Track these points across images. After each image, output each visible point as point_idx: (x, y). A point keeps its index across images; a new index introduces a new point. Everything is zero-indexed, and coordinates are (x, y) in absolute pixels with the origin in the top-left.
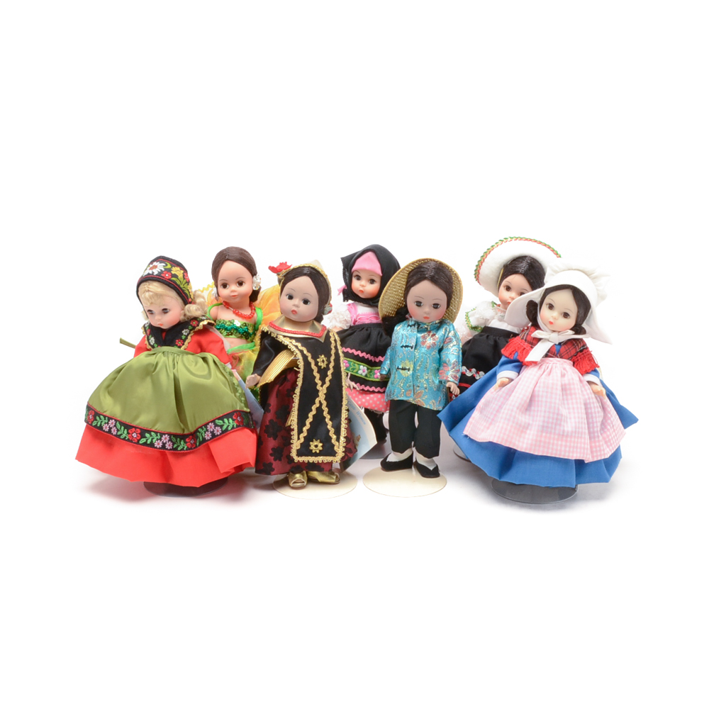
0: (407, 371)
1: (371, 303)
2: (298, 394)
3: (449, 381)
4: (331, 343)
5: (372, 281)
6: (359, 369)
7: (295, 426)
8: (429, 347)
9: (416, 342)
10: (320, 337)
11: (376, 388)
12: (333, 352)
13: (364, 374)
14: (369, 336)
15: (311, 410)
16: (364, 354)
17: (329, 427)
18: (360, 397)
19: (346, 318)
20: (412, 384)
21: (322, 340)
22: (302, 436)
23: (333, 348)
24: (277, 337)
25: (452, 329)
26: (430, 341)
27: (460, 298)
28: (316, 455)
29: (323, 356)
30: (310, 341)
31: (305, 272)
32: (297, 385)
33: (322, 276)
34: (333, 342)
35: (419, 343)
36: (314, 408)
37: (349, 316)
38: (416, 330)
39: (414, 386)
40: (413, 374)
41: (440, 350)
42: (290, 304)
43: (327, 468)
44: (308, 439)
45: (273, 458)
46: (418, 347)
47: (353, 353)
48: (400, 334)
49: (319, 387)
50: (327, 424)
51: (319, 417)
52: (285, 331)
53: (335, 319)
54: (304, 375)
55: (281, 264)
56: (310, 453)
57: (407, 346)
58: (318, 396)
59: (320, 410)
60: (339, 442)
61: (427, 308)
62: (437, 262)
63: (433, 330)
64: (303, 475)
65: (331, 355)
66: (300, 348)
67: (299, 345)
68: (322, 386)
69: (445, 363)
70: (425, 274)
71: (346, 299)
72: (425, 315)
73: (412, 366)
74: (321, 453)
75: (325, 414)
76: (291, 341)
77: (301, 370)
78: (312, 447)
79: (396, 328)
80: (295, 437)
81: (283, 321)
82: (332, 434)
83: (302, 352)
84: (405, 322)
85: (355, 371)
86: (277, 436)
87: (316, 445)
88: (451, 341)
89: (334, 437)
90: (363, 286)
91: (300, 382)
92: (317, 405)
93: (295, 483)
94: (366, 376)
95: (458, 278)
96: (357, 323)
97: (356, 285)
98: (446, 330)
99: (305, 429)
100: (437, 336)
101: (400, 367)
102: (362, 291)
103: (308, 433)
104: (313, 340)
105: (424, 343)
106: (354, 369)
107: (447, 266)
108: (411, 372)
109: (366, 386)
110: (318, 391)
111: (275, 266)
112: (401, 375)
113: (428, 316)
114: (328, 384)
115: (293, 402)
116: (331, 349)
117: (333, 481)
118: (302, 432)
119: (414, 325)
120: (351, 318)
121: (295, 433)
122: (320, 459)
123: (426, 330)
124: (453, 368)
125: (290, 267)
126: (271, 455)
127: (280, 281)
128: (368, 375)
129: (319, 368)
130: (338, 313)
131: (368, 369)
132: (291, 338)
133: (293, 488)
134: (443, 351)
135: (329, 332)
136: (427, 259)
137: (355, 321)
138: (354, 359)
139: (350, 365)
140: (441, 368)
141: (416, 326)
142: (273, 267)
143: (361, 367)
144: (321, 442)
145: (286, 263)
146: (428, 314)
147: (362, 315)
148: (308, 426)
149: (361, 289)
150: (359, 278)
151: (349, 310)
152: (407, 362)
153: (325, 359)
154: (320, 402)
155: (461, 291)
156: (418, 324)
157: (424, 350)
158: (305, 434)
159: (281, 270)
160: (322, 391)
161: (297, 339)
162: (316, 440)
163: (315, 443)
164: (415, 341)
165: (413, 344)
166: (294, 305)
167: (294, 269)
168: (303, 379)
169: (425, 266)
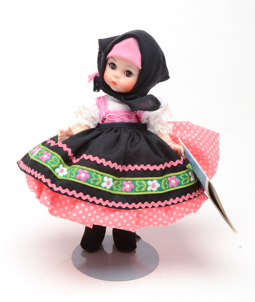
1: (123, 99)
5: (129, 74)
6: (103, 181)
11: (123, 203)
13: (109, 187)
14: (118, 139)
16: (109, 163)
18: (103, 214)
19: (93, 115)
37: (97, 113)
47: (95, 161)
53: (81, 114)
71: (96, 88)
85: (97, 183)
90: (117, 77)
94: (112, 189)
96: (106, 122)
97: (110, 75)
102: (114, 83)
106: (96, 181)
109: (110, 202)
120: (100, 114)
128: (115, 188)
130: (84, 108)
131: (114, 180)
137: (104, 119)
138: (96, 169)
139: (91, 177)
143: (106, 178)
147: (112, 112)
149: (114, 80)
150: (114, 66)
151: (98, 104)
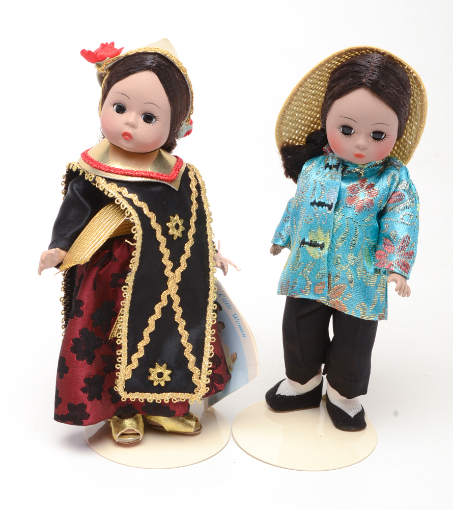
0: (318, 249)
2: (131, 284)
3: (393, 272)
4: (191, 192)
7: (123, 341)
8: (361, 209)
9: (339, 198)
10: (172, 181)
12: (194, 207)
15: (154, 313)
17: (184, 341)
20: (326, 272)
21: (176, 186)
22: (135, 357)
23: (195, 202)
24: (94, 181)
25: (404, 177)
26: (363, 196)
27: (421, 120)
28: (160, 390)
29: (177, 217)
30: (154, 189)
31: (148, 63)
32: (130, 270)
33: (178, 70)
34: (194, 190)
35: (344, 200)
36: (158, 308)
38: (339, 175)
39: (329, 275)
40: (329, 254)
41: (381, 214)
42: (121, 121)
43: (178, 410)
44: (146, 363)
45: (86, 395)
46: (341, 208)
48: (311, 180)
49: (168, 272)
50: (181, 336)
51: (167, 323)
52: (110, 170)
54: (141, 253)
55: (104, 46)
56: (149, 387)
57: (321, 204)
58: (166, 288)
59: (168, 311)
60: (200, 367)
61: (361, 139)
62: (383, 54)
63: (371, 176)
64: (137, 420)
65: (191, 215)
66: (136, 203)
67: (134, 197)
68: (173, 270)
69: (389, 238)
70: (361, 78)
72: (358, 152)
73: (329, 240)
74: (168, 388)
75: (178, 318)
76: (120, 189)
77: (138, 245)
78: (153, 377)
79: (304, 167)
80: (124, 359)
81: (107, 152)
82: (188, 353)
83: (139, 210)
84: (321, 158)
86: (94, 357)
87: (160, 373)
88: (401, 199)
89: (192, 359)
91: (134, 265)
92: (164, 302)
93: (123, 434)
95: (419, 85)
98: (393, 177)
99: (141, 345)
100: (376, 188)
101: (307, 240)
103: (145, 352)
104: (160, 188)
105: (352, 199)
107: (400, 63)
108: (325, 251)
110: (166, 279)
111: (93, 51)
112: (308, 254)
113: (363, 153)
114: (183, 266)
115: (123, 299)
116: (192, 203)
117: (191, 430)
118: (136, 350)
119: (337, 167)
121: (123, 352)
122: (166, 397)
123: (357, 176)
124: (402, 249)
125: (119, 51)
126: (83, 390)
127: (101, 78)
129: (169, 238)
132: (120, 183)
133: (120, 444)
134: (386, 216)
135: (187, 170)
136: (365, 49)
140: (381, 246)
141: (340, 169)
142: (90, 52)
144: (168, 368)
145: (113, 44)
146: (364, 149)
148: (146, 340)
152: (320, 232)
153: (180, 223)
154: (169, 297)
155: (423, 108)
156: (343, 166)
157: (351, 213)
158: (141, 353)
159: (103, 58)
160: (174, 279)
161: (131, 186)
162: (161, 365)
163: (159, 369)
164: (337, 195)
165: (333, 200)
166: (127, 124)
167: (128, 57)
168: (140, 258)
169: (362, 62)
